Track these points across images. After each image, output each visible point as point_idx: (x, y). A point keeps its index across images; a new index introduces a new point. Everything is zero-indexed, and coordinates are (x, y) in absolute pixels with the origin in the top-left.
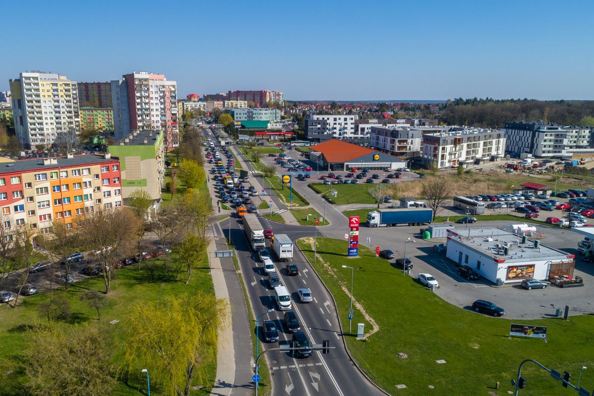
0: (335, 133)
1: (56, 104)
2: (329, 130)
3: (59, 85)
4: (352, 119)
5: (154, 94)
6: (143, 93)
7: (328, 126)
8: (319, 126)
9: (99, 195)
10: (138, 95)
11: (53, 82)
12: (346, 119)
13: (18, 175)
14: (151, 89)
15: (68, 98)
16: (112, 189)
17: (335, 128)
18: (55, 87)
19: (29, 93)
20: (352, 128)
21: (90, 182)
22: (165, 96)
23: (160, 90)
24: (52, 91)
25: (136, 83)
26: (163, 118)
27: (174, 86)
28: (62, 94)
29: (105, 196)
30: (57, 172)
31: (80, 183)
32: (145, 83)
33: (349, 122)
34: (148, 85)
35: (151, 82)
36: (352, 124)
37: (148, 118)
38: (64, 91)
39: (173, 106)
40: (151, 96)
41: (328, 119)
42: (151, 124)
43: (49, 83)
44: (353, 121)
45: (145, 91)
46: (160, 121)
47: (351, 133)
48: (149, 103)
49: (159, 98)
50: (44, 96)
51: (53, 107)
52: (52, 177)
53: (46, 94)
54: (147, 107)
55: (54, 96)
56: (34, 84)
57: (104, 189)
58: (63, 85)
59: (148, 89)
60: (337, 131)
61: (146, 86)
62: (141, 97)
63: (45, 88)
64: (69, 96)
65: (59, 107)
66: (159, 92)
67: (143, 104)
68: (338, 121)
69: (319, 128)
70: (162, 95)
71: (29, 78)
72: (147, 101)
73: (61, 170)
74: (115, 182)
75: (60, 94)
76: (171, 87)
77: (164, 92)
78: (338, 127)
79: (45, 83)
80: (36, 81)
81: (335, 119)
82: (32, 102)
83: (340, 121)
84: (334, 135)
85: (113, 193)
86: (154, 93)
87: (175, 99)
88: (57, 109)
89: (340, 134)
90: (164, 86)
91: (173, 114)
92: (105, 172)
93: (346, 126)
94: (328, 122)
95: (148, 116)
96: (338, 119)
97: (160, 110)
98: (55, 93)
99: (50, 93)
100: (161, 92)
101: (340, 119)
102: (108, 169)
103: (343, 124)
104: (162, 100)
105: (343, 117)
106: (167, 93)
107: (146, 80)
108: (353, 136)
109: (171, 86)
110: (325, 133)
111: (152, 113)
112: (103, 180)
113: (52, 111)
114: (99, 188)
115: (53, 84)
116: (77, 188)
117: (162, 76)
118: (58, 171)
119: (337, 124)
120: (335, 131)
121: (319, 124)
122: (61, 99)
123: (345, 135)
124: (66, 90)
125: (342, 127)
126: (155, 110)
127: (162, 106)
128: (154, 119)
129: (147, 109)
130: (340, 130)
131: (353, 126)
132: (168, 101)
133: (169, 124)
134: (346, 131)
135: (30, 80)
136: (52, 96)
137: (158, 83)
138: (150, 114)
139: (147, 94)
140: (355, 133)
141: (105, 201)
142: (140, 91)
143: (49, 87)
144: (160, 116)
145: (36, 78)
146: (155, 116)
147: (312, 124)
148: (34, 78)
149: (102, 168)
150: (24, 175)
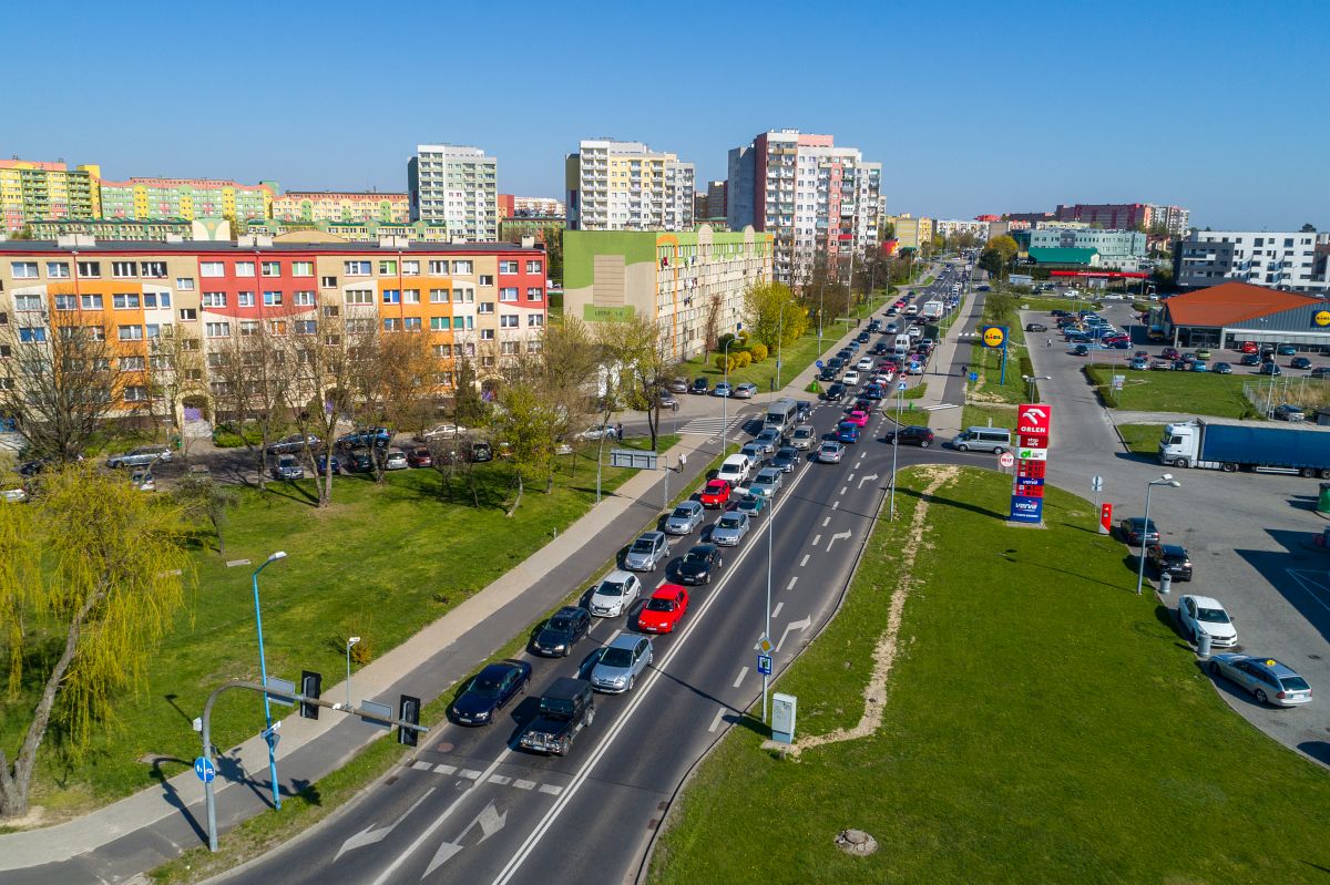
0: (1256, 275)
1: (635, 199)
2: (1240, 269)
3: (643, 164)
4: (1308, 242)
5: (806, 174)
6: (782, 171)
7: (1236, 259)
8: (1211, 257)
9: (490, 320)
10: (772, 175)
11: (633, 158)
12: (1289, 242)
13: (310, 259)
14: (800, 165)
15: (657, 189)
16: (523, 313)
17: (1257, 264)
18: (636, 168)
19: (589, 177)
20: (1305, 265)
21: (470, 290)
22: (829, 179)
23: (821, 166)
24: (629, 174)
25: (771, 151)
26: (823, 225)
27: (852, 159)
28: (647, 180)
29: (504, 325)
30: (395, 262)
31: (447, 291)
32: (788, 151)
33: (1298, 248)
34: (794, 155)
35: (800, 152)
36: (1306, 254)
37: (788, 224)
38: (652, 175)
39: (847, 199)
40: (799, 178)
41: (1239, 241)
42: (792, 236)
43: (627, 159)
44: (1311, 248)
45: (788, 168)
46: (815, 232)
47: (1303, 277)
48: (793, 192)
49: (817, 183)
50: (615, 184)
51: (629, 205)
52: (383, 271)
53: (619, 179)
54: (789, 200)
55: (633, 183)
56: (600, 161)
57: (503, 309)
58: (651, 165)
59: (794, 164)
60: (1263, 271)
61: (790, 157)
62: (776, 181)
63: (617, 168)
64: (660, 184)
65: (639, 204)
66: (817, 171)
67: (781, 195)
68: (1266, 247)
69: (1211, 263)
70: (823, 176)
71: (590, 151)
72: (790, 188)
73: (403, 258)
74: (531, 297)
75: (644, 180)
76: (845, 161)
77: (828, 170)
78: (1265, 260)
79: (618, 159)
80: (603, 156)
81: (1259, 242)
82: (591, 193)
83: (1272, 248)
84: (1253, 281)
85: (523, 321)
86: (806, 171)
87: (852, 185)
88: (636, 209)
89: (1270, 278)
90: (829, 159)
91: (844, 218)
92: (509, 273)
93: (1288, 259)
94: (1237, 247)
95: (788, 220)
96: (1266, 242)
97: (816, 207)
98: (636, 178)
99: (626, 180)
100: (822, 170)
101: (1272, 241)
102: (516, 267)
103: (1280, 255)
104: (824, 188)
105: (1280, 238)
106: (836, 175)
107: (791, 145)
108: (1307, 283)
109: (847, 158)
110: (1228, 275)
111: (798, 214)
112: (502, 289)
113: (627, 212)
114: (490, 307)
115: (633, 162)
116: (439, 301)
117: (828, 139)
118: (397, 258)
119: (1264, 253)
120: (1254, 269)
121: (1212, 252)
122: (644, 190)
123: (1284, 282)
124: (655, 174)
125: (1277, 261)
126: (805, 207)
127: (823, 201)
128: (803, 225)
129: (786, 205)
130: (1271, 268)
131: (1310, 259)
132: (835, 189)
133: (834, 237)
134: (1286, 270)
135: (592, 153)
136: (629, 185)
137: (817, 152)
138: (792, 215)
139: (790, 175)
140: (1313, 277)
141: (503, 334)
142: (777, 168)
143: (626, 168)
144: (815, 220)
145: (603, 151)
146: (804, 219)
147: (1194, 251)
148: (600, 151)
149: (502, 265)
150: (320, 260)
